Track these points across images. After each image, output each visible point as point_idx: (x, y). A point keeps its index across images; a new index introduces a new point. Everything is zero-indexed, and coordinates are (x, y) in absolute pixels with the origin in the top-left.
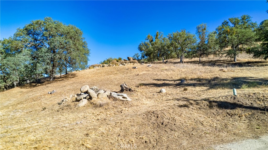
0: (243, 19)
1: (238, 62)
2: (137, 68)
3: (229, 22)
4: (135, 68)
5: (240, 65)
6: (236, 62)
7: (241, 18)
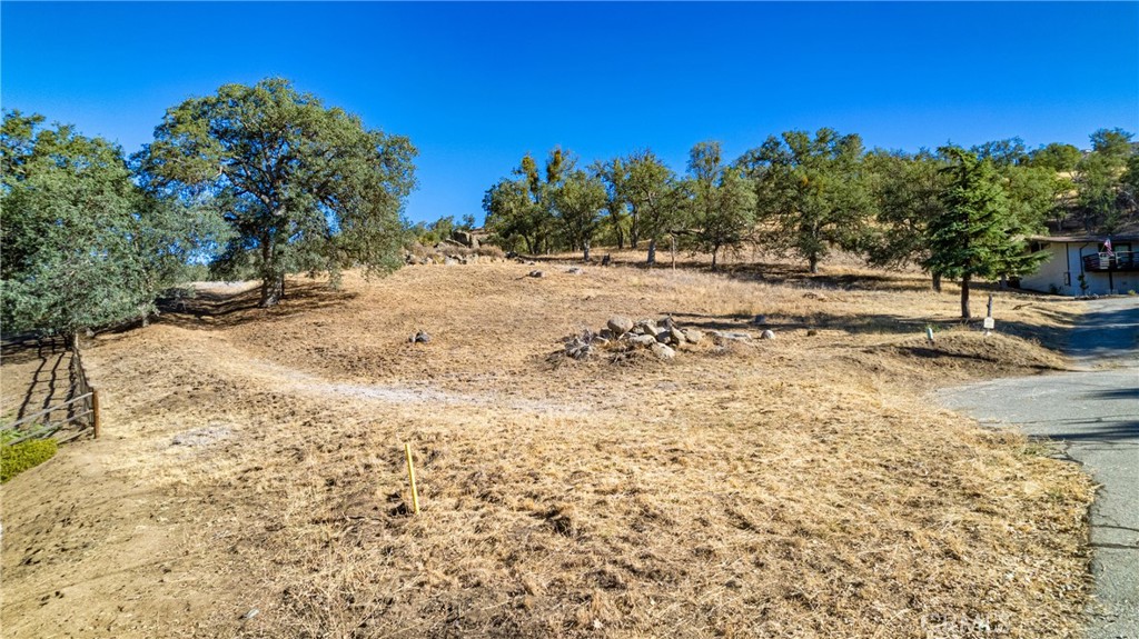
0: (822, 140)
1: (822, 274)
2: (543, 275)
3: (784, 142)
4: (538, 275)
5: (830, 281)
6: (819, 273)
7: (815, 137)
